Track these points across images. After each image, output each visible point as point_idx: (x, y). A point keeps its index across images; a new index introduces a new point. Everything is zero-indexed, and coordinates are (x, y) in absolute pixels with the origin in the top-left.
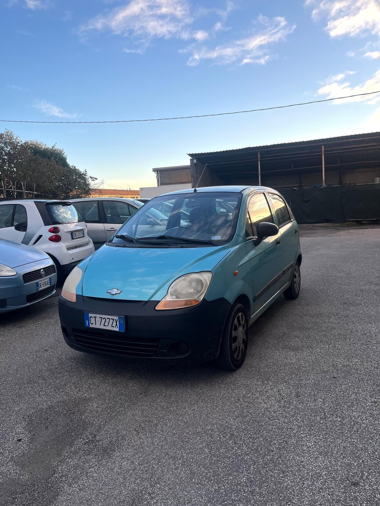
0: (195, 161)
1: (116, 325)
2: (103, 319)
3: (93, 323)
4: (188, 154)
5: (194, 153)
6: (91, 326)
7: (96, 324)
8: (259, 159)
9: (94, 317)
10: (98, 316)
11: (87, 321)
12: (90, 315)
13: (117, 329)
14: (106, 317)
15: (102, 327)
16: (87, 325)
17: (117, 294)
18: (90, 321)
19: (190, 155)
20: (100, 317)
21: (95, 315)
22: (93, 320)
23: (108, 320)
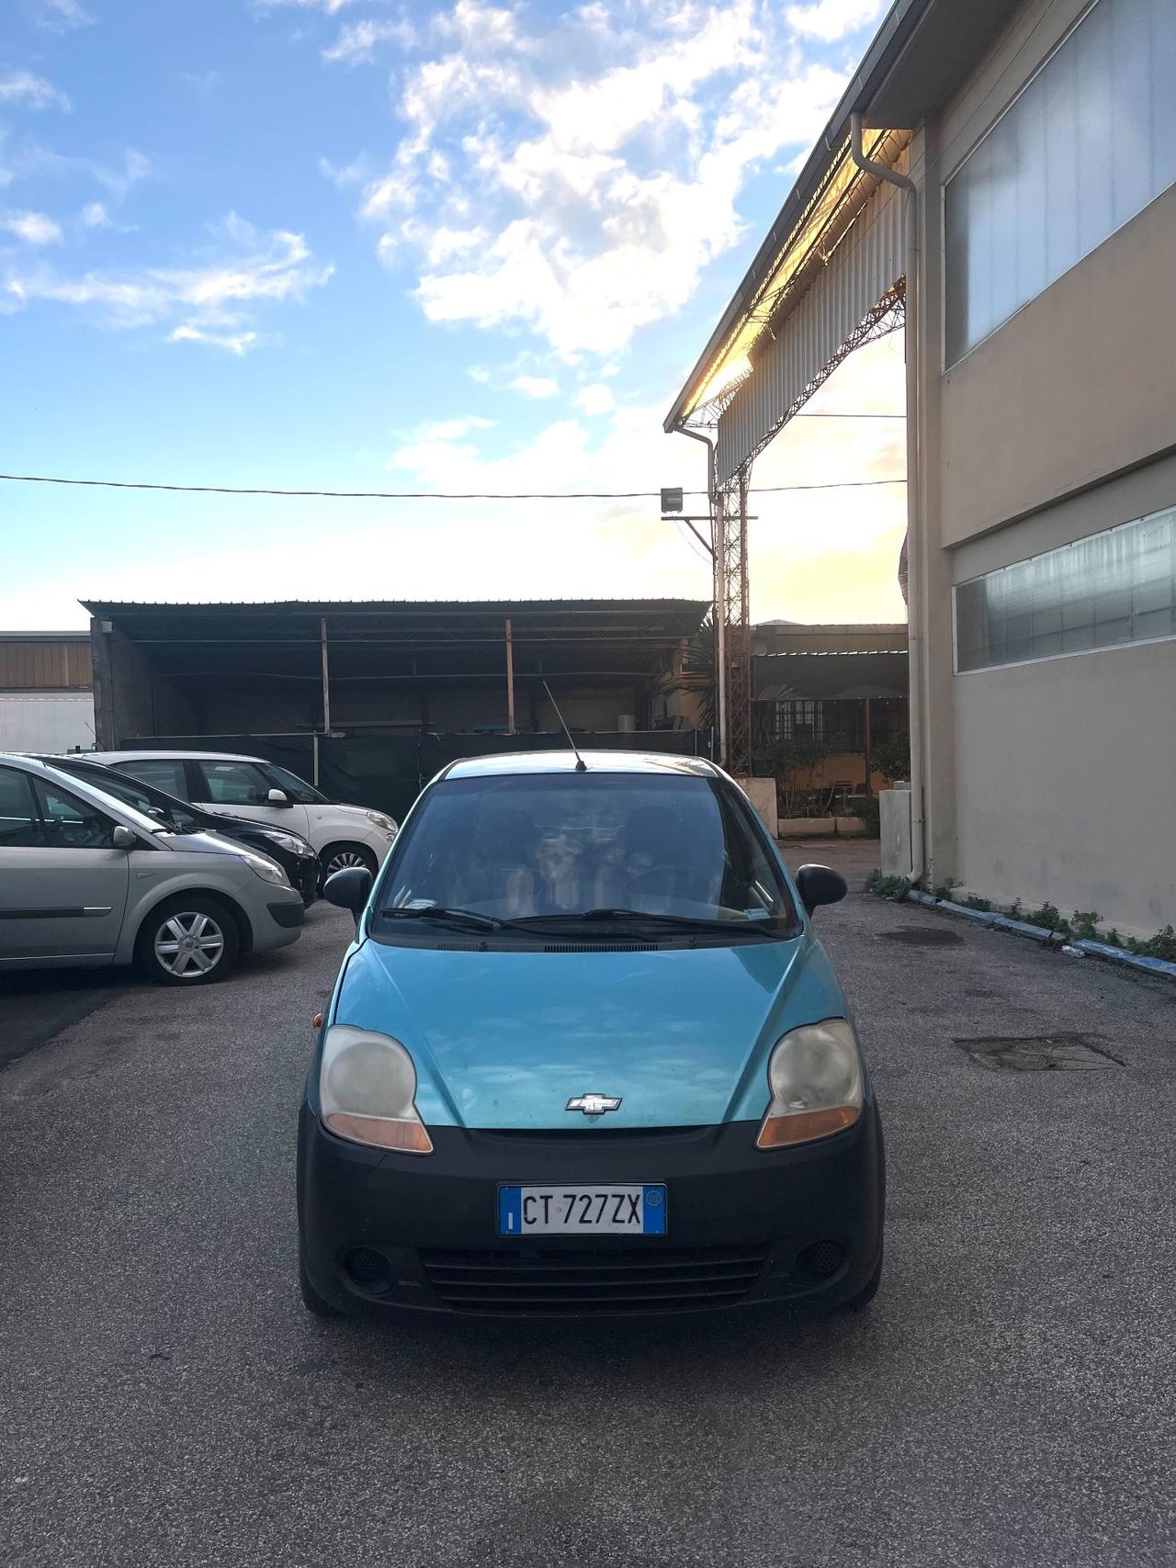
0: (108, 626)
1: (634, 1213)
2: (581, 1199)
3: (535, 1220)
4: (81, 602)
6: (526, 1229)
7: (547, 1222)
8: (324, 638)
9: (542, 1197)
10: (558, 1192)
11: (511, 1215)
12: (525, 1192)
13: (636, 1228)
14: (592, 1191)
15: (574, 1227)
16: (511, 1227)
17: (607, 1113)
18: (526, 1213)
19: (89, 605)
20: (565, 1196)
21: (546, 1191)
22: (535, 1210)
23: (597, 1203)
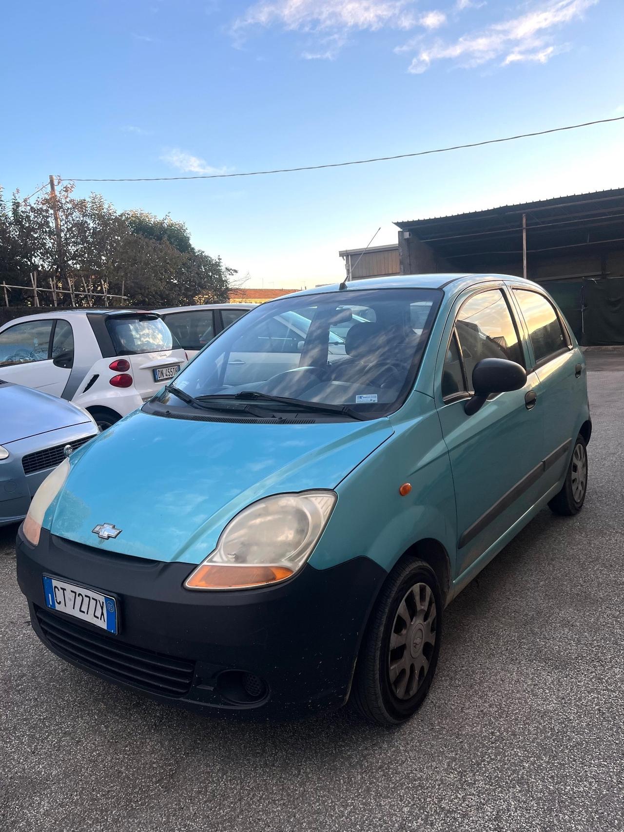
0: (407, 235)
1: (102, 614)
2: (79, 596)
3: (60, 602)
4: (394, 223)
5: (405, 220)
6: (58, 607)
7: (65, 606)
8: (524, 226)
9: (61, 588)
10: (69, 587)
11: (50, 595)
12: (55, 583)
13: (103, 624)
14: (84, 592)
15: (76, 613)
16: (51, 603)
17: (110, 538)
18: (56, 597)
19: (398, 224)
20: (72, 591)
21: (65, 586)
22: (59, 595)
23: (86, 600)
